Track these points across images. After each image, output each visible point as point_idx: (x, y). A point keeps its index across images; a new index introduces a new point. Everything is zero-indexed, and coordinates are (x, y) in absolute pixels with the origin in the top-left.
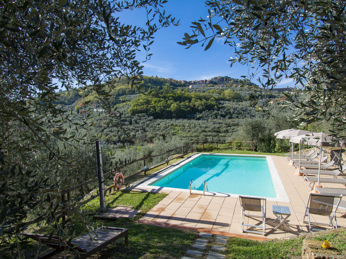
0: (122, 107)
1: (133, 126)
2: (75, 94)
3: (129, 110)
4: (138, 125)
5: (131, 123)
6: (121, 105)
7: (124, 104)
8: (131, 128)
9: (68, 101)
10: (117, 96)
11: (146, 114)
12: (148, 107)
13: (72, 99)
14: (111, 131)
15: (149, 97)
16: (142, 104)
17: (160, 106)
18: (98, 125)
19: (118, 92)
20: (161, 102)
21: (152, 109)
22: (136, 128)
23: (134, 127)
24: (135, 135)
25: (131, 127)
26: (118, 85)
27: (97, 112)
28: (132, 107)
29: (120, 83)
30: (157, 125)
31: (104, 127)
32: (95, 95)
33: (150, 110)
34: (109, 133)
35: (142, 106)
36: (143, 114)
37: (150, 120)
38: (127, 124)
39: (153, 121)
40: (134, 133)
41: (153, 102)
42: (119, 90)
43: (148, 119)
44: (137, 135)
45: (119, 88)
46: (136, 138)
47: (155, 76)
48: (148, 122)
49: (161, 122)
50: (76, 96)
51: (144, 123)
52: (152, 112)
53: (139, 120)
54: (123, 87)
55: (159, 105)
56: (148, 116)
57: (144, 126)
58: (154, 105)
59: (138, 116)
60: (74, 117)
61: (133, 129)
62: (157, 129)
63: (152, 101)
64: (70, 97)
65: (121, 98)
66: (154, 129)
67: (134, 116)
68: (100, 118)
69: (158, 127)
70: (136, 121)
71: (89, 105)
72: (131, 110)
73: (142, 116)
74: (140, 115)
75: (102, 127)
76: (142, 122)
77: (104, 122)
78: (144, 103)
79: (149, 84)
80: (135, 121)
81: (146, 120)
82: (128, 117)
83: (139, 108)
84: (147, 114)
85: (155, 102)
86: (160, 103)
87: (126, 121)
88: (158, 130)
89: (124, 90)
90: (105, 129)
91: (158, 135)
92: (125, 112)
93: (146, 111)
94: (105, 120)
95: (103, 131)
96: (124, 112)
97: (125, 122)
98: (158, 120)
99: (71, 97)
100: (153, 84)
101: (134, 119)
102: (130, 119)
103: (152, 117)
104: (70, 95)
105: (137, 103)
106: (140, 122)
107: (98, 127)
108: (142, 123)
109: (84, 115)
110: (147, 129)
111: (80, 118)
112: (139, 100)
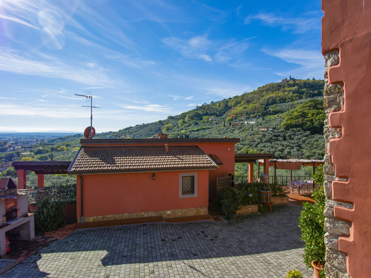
0: (274, 119)
1: (288, 142)
2: (225, 105)
3: (282, 124)
4: (293, 141)
5: (285, 139)
6: (272, 117)
7: (276, 116)
8: (285, 145)
9: (219, 112)
10: (267, 105)
11: (301, 128)
12: (304, 120)
13: (223, 110)
14: (264, 146)
15: (305, 109)
16: (297, 117)
17: (319, 119)
18: (252, 140)
19: (268, 101)
20: (321, 115)
21: (309, 123)
22: (290, 143)
23: (288, 144)
24: (290, 152)
25: (285, 143)
26: (267, 93)
27: (248, 124)
28: (285, 121)
29: (269, 91)
30: (315, 141)
31: (258, 142)
32: (244, 106)
33: (307, 124)
34: (263, 148)
35: (297, 120)
36: (298, 129)
37: (307, 136)
38: (280, 139)
39: (310, 137)
40: (289, 150)
41: (310, 115)
42: (269, 99)
43: (304, 134)
44: (292, 153)
45: (269, 96)
46: (290, 155)
47: (311, 79)
48: (304, 138)
49: (320, 138)
50: (226, 107)
51: (299, 139)
52: (308, 126)
53: (294, 135)
54: (273, 95)
55: (317, 118)
56: (304, 131)
57: (299, 143)
58: (311, 118)
59: (292, 131)
60: (227, 129)
61: (287, 146)
62: (315, 146)
63: (308, 113)
64: (220, 109)
65: (271, 108)
66: (311, 146)
67: (288, 131)
68: (253, 133)
69: (317, 145)
70: (290, 136)
71: (239, 116)
72: (284, 125)
73: (296, 131)
74: (295, 129)
75: (256, 142)
76: (297, 137)
77: (257, 137)
78: (299, 116)
79: (304, 89)
80: (288, 136)
81: (302, 135)
82: (281, 132)
83: (293, 122)
84: (303, 129)
85: (313, 115)
86: (318, 116)
87: (279, 136)
88: (316, 148)
89: (274, 98)
90: (259, 143)
91: (317, 155)
92: (277, 125)
93: (301, 126)
94: (258, 134)
95: (257, 145)
96: (276, 127)
97: (278, 138)
98: (315, 135)
99: (222, 108)
100: (309, 89)
101: (288, 134)
102: (284, 135)
103: (308, 133)
104: (220, 107)
105: (291, 117)
106: (295, 138)
107: (252, 142)
108: (297, 139)
109: (236, 128)
110: (303, 146)
111: (232, 130)
112: (293, 112)
